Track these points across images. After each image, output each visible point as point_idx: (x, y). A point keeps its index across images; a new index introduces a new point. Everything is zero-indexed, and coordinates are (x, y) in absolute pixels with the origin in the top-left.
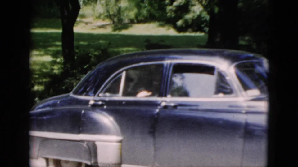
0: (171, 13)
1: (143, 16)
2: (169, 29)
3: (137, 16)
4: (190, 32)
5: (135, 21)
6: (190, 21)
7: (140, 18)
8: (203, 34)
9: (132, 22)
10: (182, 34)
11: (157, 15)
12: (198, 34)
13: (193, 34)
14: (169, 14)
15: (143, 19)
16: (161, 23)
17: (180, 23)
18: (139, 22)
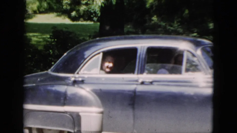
0: (66, 6)
1: (44, 8)
2: (65, 18)
3: (39, 8)
4: (82, 21)
5: (38, 12)
6: (82, 13)
7: (41, 10)
8: (92, 23)
9: (35, 12)
10: (75, 23)
11: (55, 7)
12: (89, 23)
13: (85, 23)
14: (65, 7)
15: (44, 10)
16: (58, 14)
17: (74, 14)
18: (41, 13)
